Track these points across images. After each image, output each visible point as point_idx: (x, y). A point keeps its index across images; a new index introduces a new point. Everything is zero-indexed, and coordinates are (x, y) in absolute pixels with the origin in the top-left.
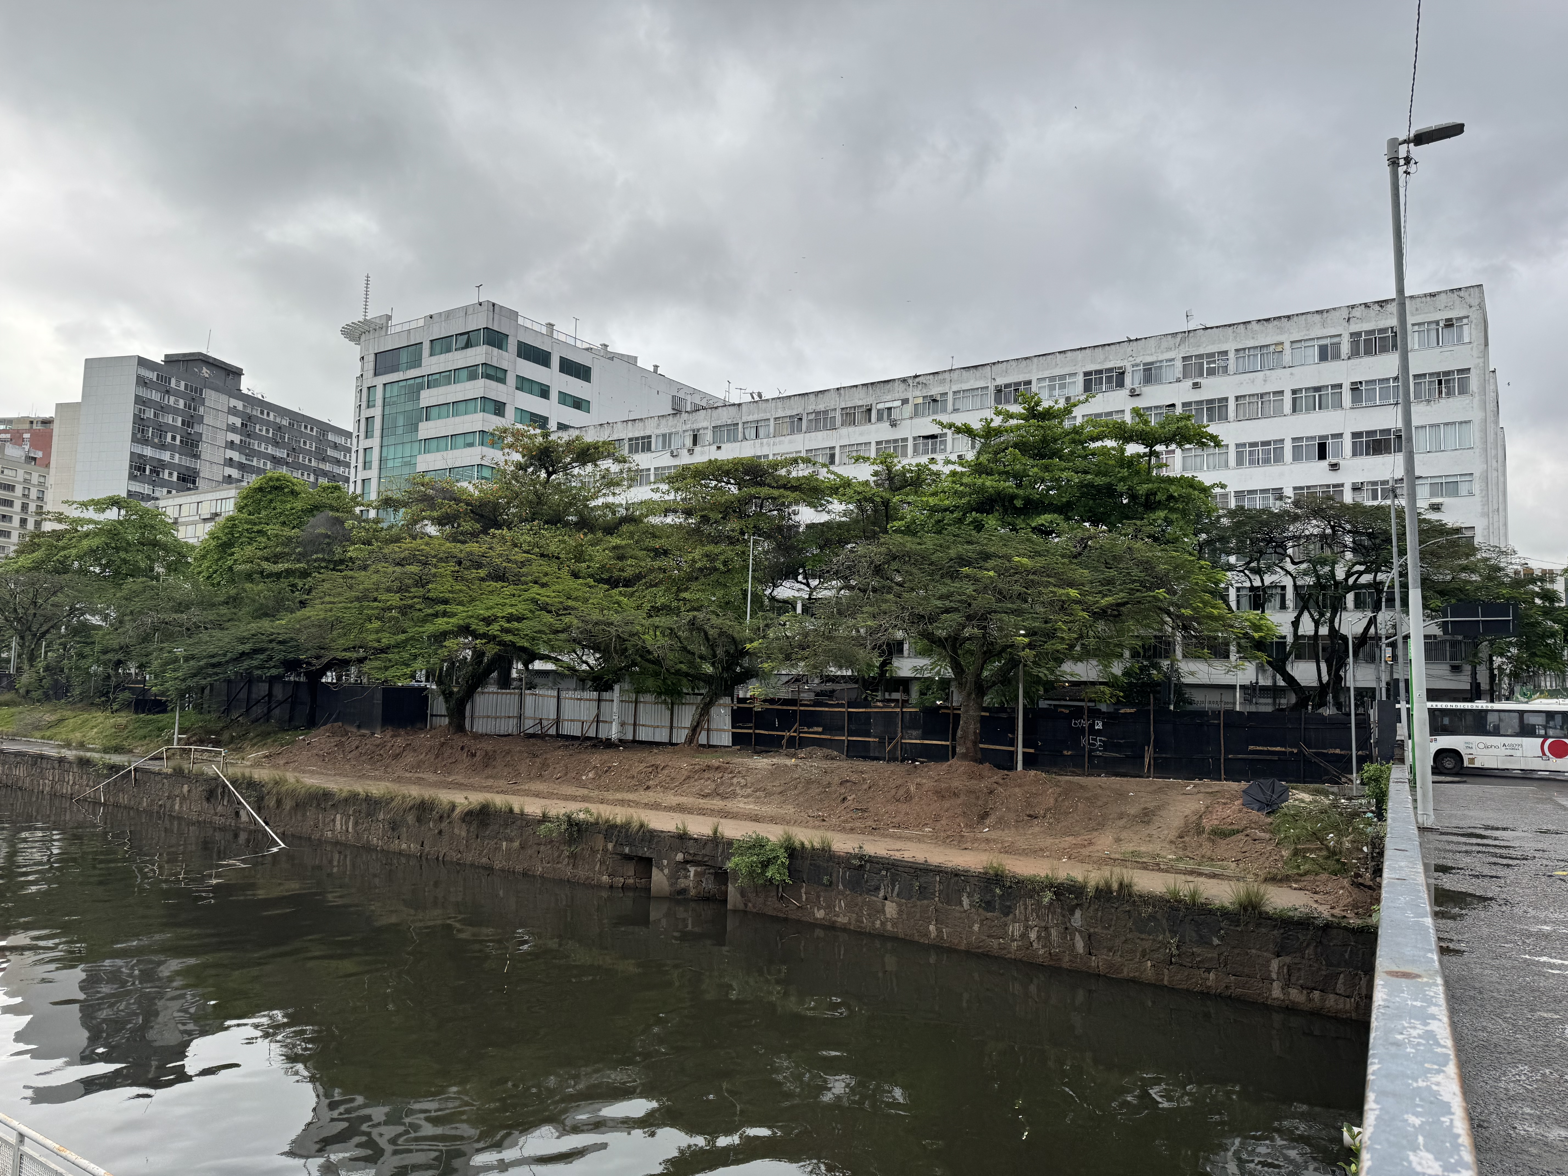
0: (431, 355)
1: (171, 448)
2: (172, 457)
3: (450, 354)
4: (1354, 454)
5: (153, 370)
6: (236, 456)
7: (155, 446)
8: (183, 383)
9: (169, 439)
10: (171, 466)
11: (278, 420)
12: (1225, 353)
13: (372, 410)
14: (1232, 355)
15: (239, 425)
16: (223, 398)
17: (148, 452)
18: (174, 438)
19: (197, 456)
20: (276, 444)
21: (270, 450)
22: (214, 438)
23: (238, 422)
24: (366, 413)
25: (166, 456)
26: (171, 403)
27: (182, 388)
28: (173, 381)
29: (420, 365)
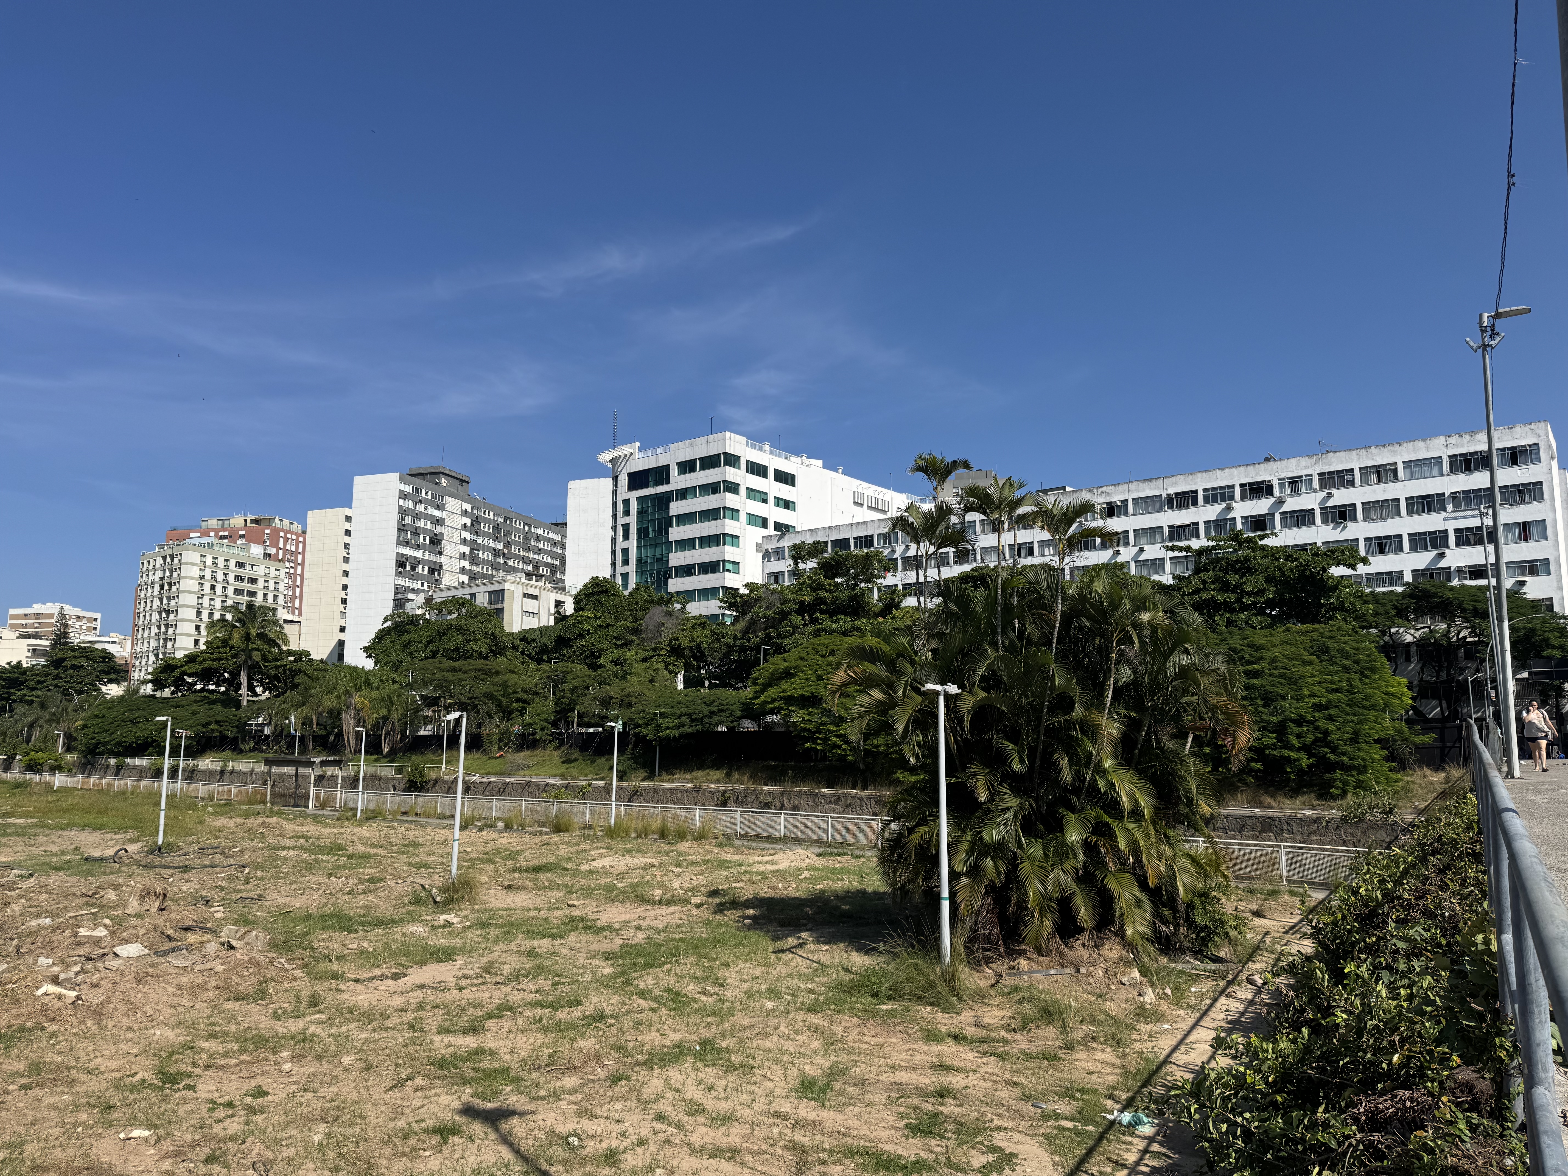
0: (678, 474)
1: (423, 547)
2: (424, 554)
3: (695, 473)
4: (1458, 545)
5: (409, 484)
6: (467, 550)
7: (412, 546)
8: (430, 493)
9: (421, 540)
10: (423, 562)
11: (496, 518)
12: (1352, 470)
13: (628, 518)
14: (1357, 473)
15: (469, 525)
16: (457, 503)
17: (407, 551)
18: (425, 539)
19: (440, 553)
22: (452, 537)
23: (468, 521)
24: (622, 521)
25: (419, 554)
26: (422, 510)
27: (429, 497)
28: (423, 491)
29: (668, 482)
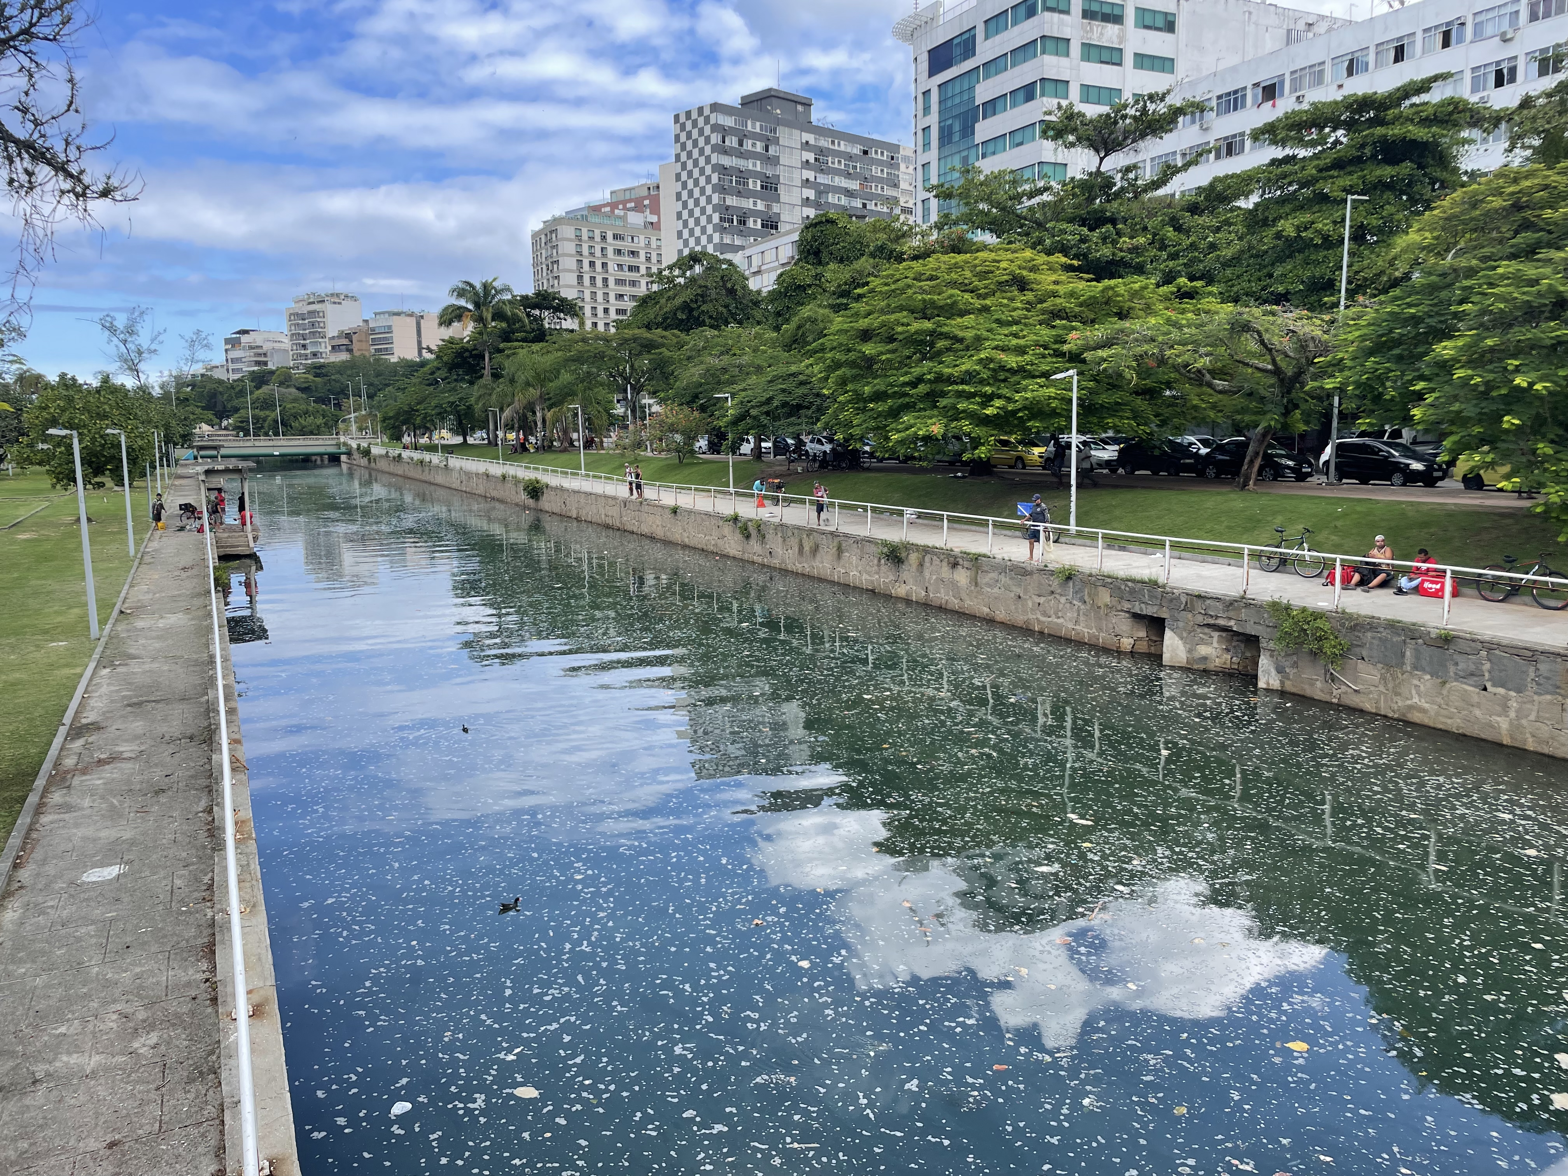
0: (986, 38)
1: (753, 194)
2: (755, 204)
3: (1006, 33)
5: (731, 115)
6: (811, 194)
7: (739, 194)
8: (758, 125)
9: (751, 186)
10: (755, 213)
11: (849, 150)
13: (928, 118)
15: (812, 161)
16: (796, 132)
17: (734, 201)
18: (754, 185)
19: (776, 200)
20: (848, 176)
21: (844, 183)
22: (791, 179)
23: (811, 157)
24: (923, 124)
25: (748, 204)
26: (750, 148)
27: (758, 130)
28: (749, 123)
29: (974, 54)
